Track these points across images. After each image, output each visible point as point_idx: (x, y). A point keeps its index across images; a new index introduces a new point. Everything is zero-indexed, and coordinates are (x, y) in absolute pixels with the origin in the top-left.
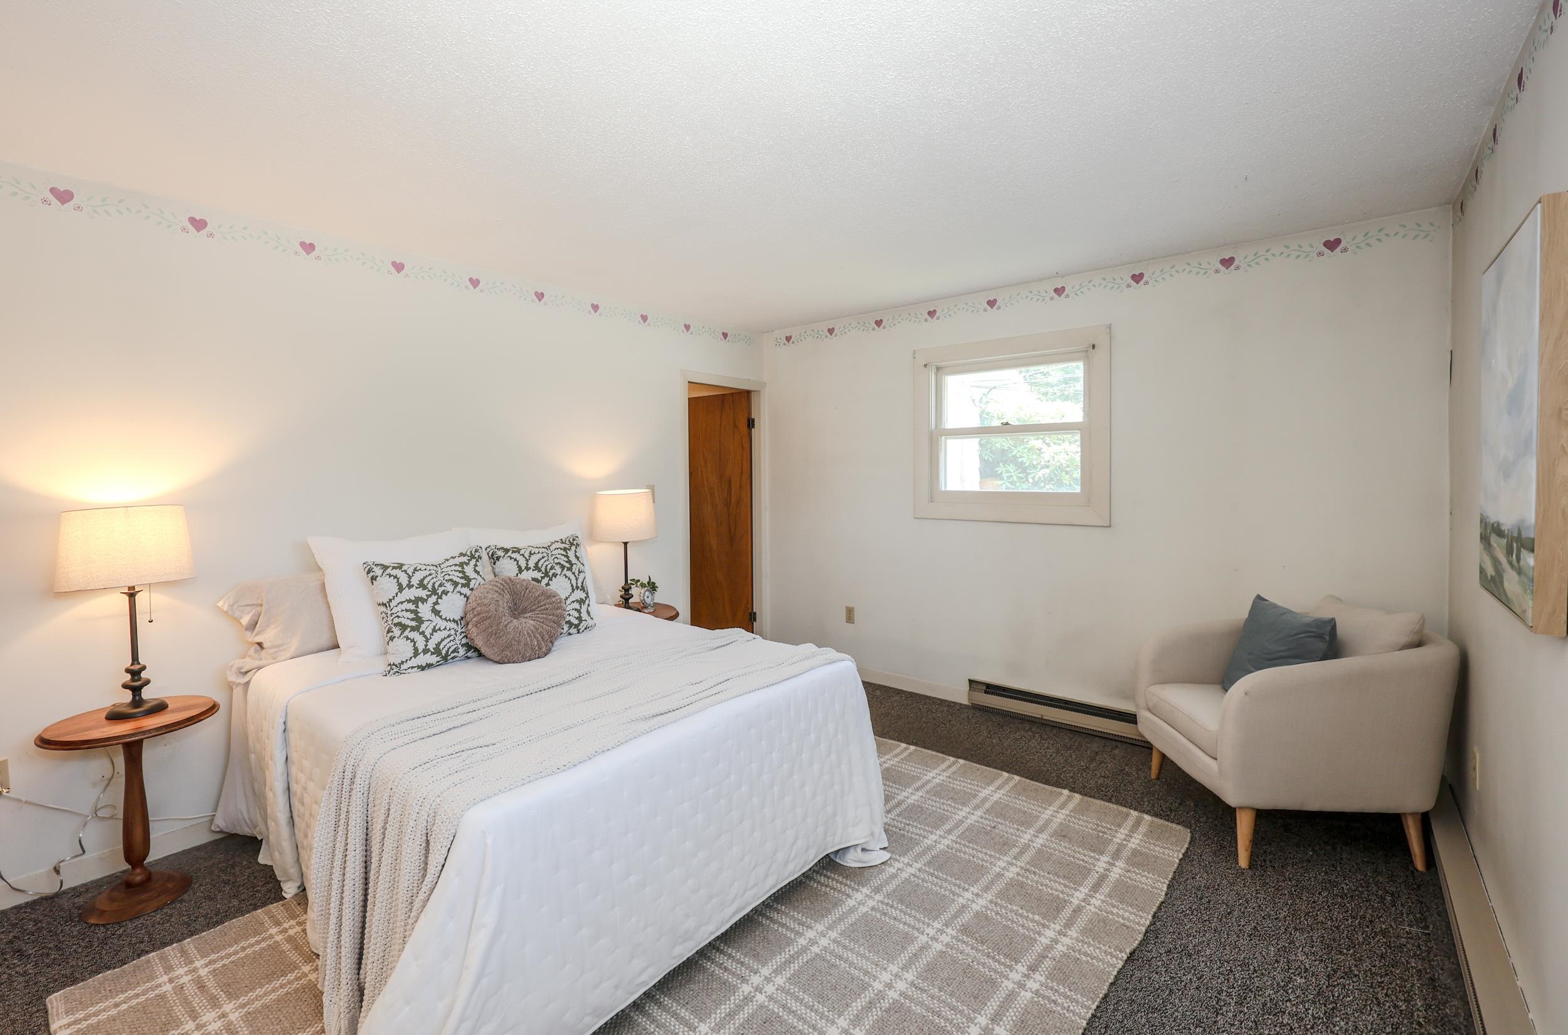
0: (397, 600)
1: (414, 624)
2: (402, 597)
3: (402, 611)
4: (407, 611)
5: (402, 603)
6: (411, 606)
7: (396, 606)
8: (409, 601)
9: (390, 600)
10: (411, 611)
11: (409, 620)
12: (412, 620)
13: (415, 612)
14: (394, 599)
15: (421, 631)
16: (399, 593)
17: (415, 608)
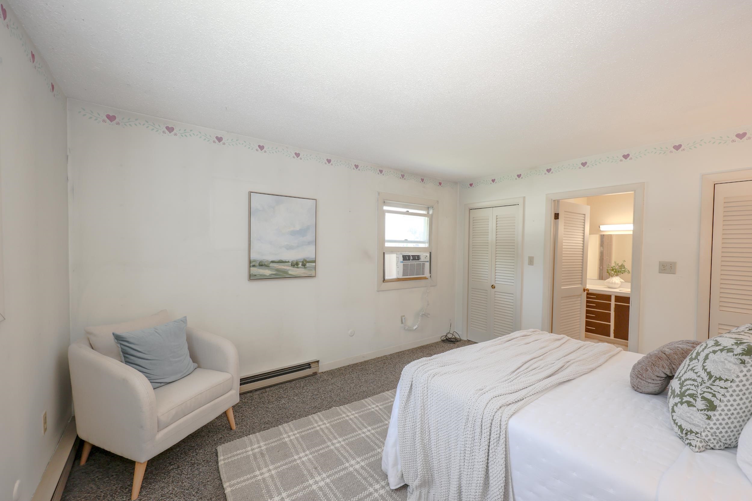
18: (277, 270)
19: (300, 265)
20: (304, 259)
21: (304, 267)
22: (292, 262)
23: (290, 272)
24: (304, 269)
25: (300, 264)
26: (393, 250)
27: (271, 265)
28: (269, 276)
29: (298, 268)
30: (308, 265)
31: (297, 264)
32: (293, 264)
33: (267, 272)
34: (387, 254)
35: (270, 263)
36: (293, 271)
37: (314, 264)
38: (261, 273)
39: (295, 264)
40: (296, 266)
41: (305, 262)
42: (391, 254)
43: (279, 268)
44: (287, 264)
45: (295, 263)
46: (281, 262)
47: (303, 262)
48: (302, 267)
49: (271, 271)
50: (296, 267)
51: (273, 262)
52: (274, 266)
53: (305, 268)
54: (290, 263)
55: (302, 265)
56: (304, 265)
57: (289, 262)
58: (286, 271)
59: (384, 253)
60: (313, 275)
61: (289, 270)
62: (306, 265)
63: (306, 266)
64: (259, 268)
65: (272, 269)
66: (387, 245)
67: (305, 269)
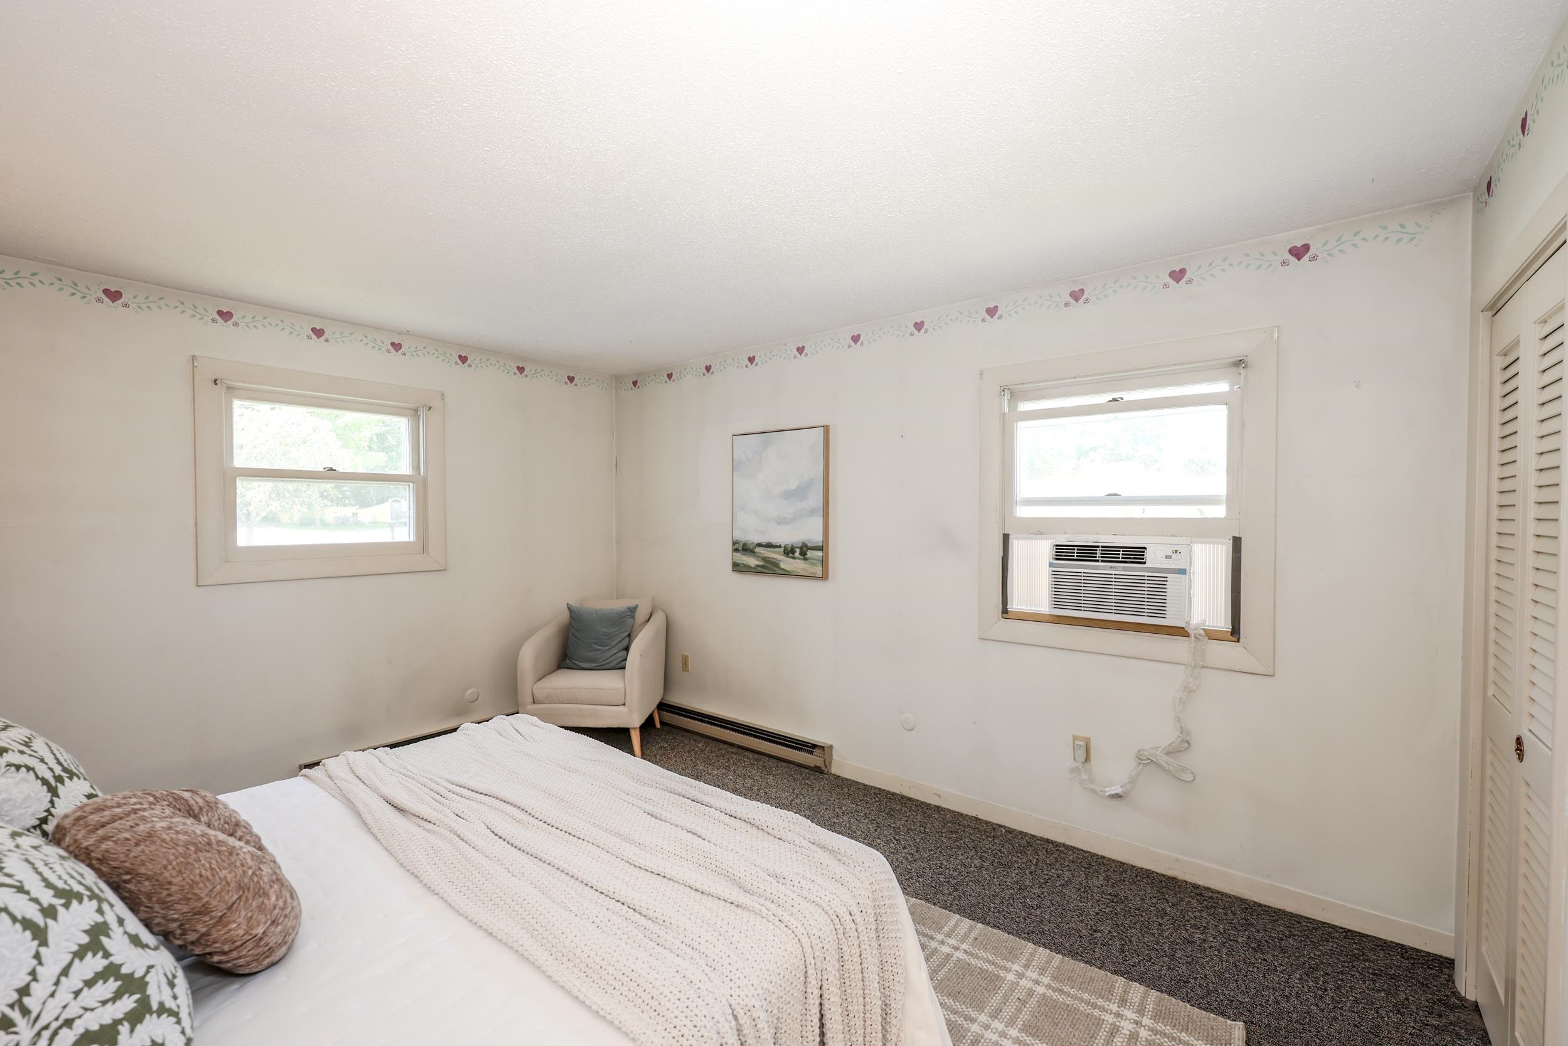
0: (48, 973)
1: (128, 1003)
2: (56, 955)
3: (77, 993)
4: (89, 984)
5: (65, 972)
6: (94, 964)
7: (52, 995)
8: (80, 954)
9: (24, 991)
10: (102, 976)
11: (109, 1005)
12: (117, 996)
13: (111, 971)
14: (35, 979)
15: (155, 1006)
16: (43, 950)
17: (105, 962)
18: (765, 559)
19: (797, 554)
20: (803, 543)
21: (803, 557)
22: (785, 547)
23: (782, 566)
24: (803, 562)
25: (798, 551)
26: (1037, 529)
27: (758, 550)
28: (754, 568)
29: (794, 558)
30: (810, 554)
31: (792, 551)
32: (786, 552)
33: (752, 562)
34: (1018, 539)
35: (756, 546)
36: (787, 564)
37: (820, 554)
38: (745, 562)
39: (789, 552)
40: (791, 555)
41: (805, 549)
42: (1035, 539)
43: (766, 555)
44: (777, 549)
45: (789, 549)
46: (769, 546)
47: (801, 548)
48: (800, 557)
49: (757, 560)
50: (791, 557)
51: (759, 545)
52: (760, 553)
53: (805, 559)
54: (783, 549)
55: (800, 554)
56: (803, 554)
57: (780, 546)
58: (777, 562)
59: (1006, 538)
60: (819, 574)
61: (780, 561)
62: (807, 554)
63: (806, 556)
64: (742, 554)
65: (758, 557)
66: (1023, 512)
67: (805, 561)
